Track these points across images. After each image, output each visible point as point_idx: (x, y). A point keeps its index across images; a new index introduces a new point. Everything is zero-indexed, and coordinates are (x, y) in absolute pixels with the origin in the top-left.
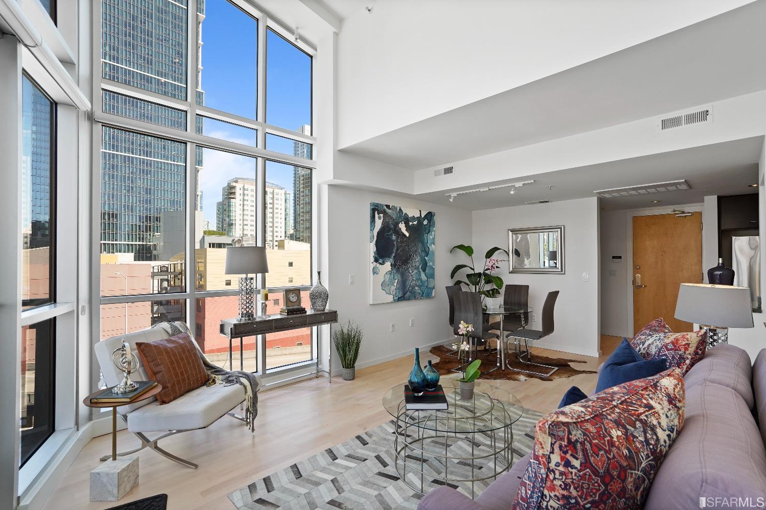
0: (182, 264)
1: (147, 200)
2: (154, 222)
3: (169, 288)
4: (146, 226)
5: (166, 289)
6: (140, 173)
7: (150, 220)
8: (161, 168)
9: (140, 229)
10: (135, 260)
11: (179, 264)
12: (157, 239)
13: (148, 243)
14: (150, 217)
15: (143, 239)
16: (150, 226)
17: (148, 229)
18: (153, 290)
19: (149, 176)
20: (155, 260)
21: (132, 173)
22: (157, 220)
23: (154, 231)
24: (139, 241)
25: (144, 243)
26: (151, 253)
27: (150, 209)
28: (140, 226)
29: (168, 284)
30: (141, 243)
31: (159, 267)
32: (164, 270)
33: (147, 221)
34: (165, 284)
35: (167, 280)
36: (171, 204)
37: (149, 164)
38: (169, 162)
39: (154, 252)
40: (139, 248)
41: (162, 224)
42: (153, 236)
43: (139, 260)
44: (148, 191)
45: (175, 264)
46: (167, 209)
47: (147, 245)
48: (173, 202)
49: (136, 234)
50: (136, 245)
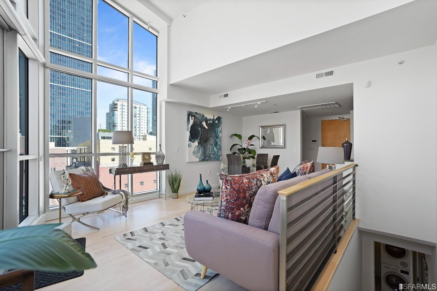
0: (85, 149)
1: (63, 111)
2: (67, 124)
3: (77, 163)
4: (63, 126)
5: (75, 163)
6: (58, 94)
7: (65, 123)
8: (71, 92)
9: (58, 128)
10: (56, 146)
11: (83, 149)
12: (69, 134)
13: (64, 137)
14: (65, 121)
15: (60, 134)
16: (65, 127)
17: (64, 128)
18: (67, 164)
19: (64, 96)
20: (68, 146)
21: (53, 94)
22: (69, 123)
23: (67, 130)
24: (58, 135)
25: (61, 137)
26: (65, 142)
27: (65, 116)
28: (58, 126)
29: (76, 160)
30: (59, 136)
31: (71, 150)
32: (74, 152)
33: (63, 123)
34: (75, 160)
35: (76, 158)
36: (78, 113)
38: (77, 88)
39: (67, 142)
40: (58, 140)
41: (72, 125)
42: (67, 132)
43: (58, 146)
44: (64, 106)
45: (80, 149)
46: (76, 116)
47: (63, 137)
48: (79, 113)
49: (56, 131)
50: (56, 137)
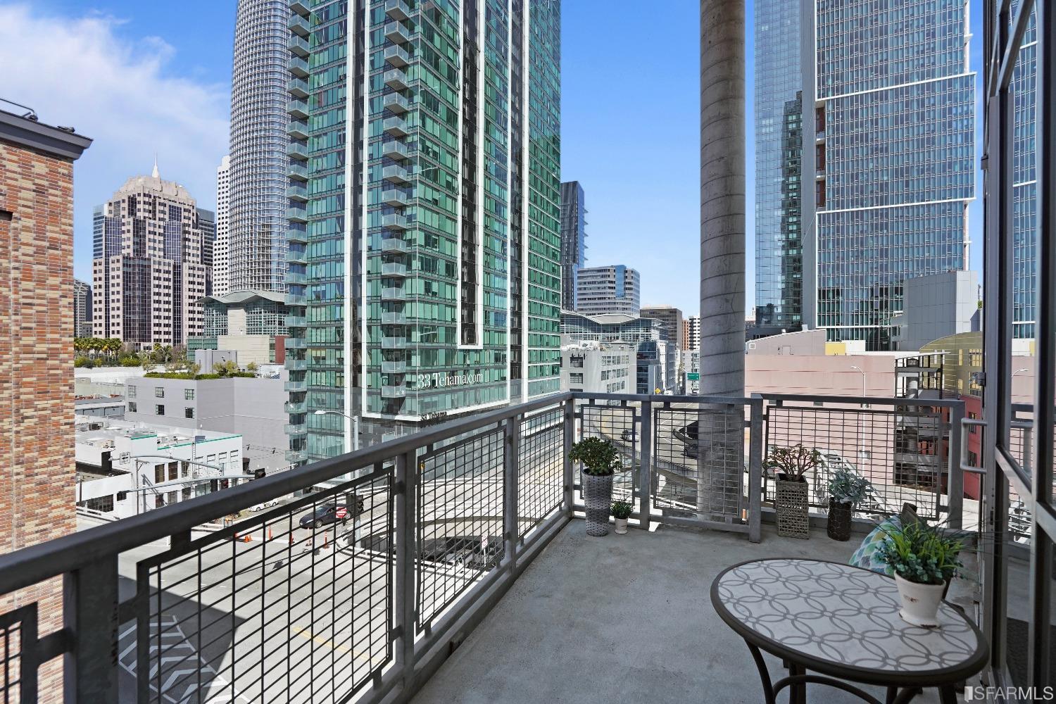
0: (942, 355)
1: (882, 265)
2: (892, 296)
3: (920, 391)
4: (881, 302)
5: (915, 391)
6: (872, 229)
7: (887, 294)
8: (902, 216)
9: (872, 307)
10: (867, 350)
11: (936, 357)
12: (897, 319)
13: (884, 326)
14: (887, 289)
15: (877, 320)
16: (887, 302)
17: (884, 305)
18: (896, 393)
19: (885, 231)
20: (895, 349)
21: (862, 232)
22: (897, 293)
23: (892, 309)
24: (872, 324)
25: (878, 326)
26: (887, 339)
27: (887, 278)
28: (872, 303)
29: (919, 385)
30: (874, 326)
31: (905, 360)
32: (912, 365)
33: (882, 295)
34: (914, 385)
35: (917, 379)
36: (918, 265)
37: (884, 214)
38: (915, 204)
39: (893, 339)
40: (872, 333)
41: (905, 297)
42: (891, 315)
43: (871, 350)
44: (884, 253)
45: (929, 356)
46: (913, 274)
47: (882, 328)
48: (922, 264)
49: (867, 315)
50: (867, 329)
